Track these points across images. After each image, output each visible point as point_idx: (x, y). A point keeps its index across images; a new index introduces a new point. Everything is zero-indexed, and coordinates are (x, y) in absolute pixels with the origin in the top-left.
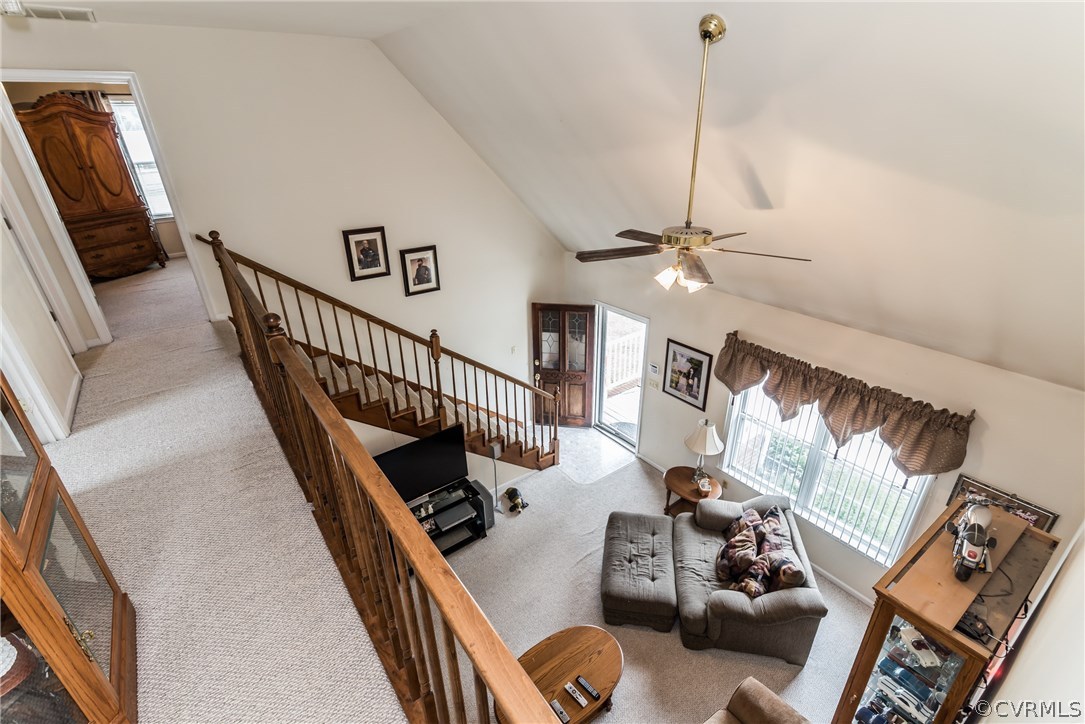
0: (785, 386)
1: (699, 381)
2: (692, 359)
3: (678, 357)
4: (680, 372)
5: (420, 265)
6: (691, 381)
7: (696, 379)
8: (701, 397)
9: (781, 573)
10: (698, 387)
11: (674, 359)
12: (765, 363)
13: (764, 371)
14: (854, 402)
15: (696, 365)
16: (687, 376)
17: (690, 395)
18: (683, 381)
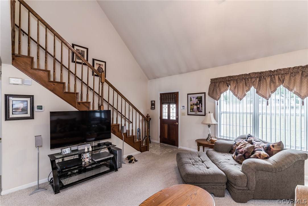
0: (238, 88)
1: (202, 104)
2: (197, 97)
3: (192, 99)
4: (194, 104)
5: (99, 66)
6: (198, 106)
7: (200, 104)
8: (203, 111)
9: (271, 147)
10: (202, 107)
11: (191, 100)
12: (228, 82)
13: (228, 86)
14: (268, 80)
15: (199, 99)
16: (197, 105)
17: (199, 112)
18: (195, 107)
